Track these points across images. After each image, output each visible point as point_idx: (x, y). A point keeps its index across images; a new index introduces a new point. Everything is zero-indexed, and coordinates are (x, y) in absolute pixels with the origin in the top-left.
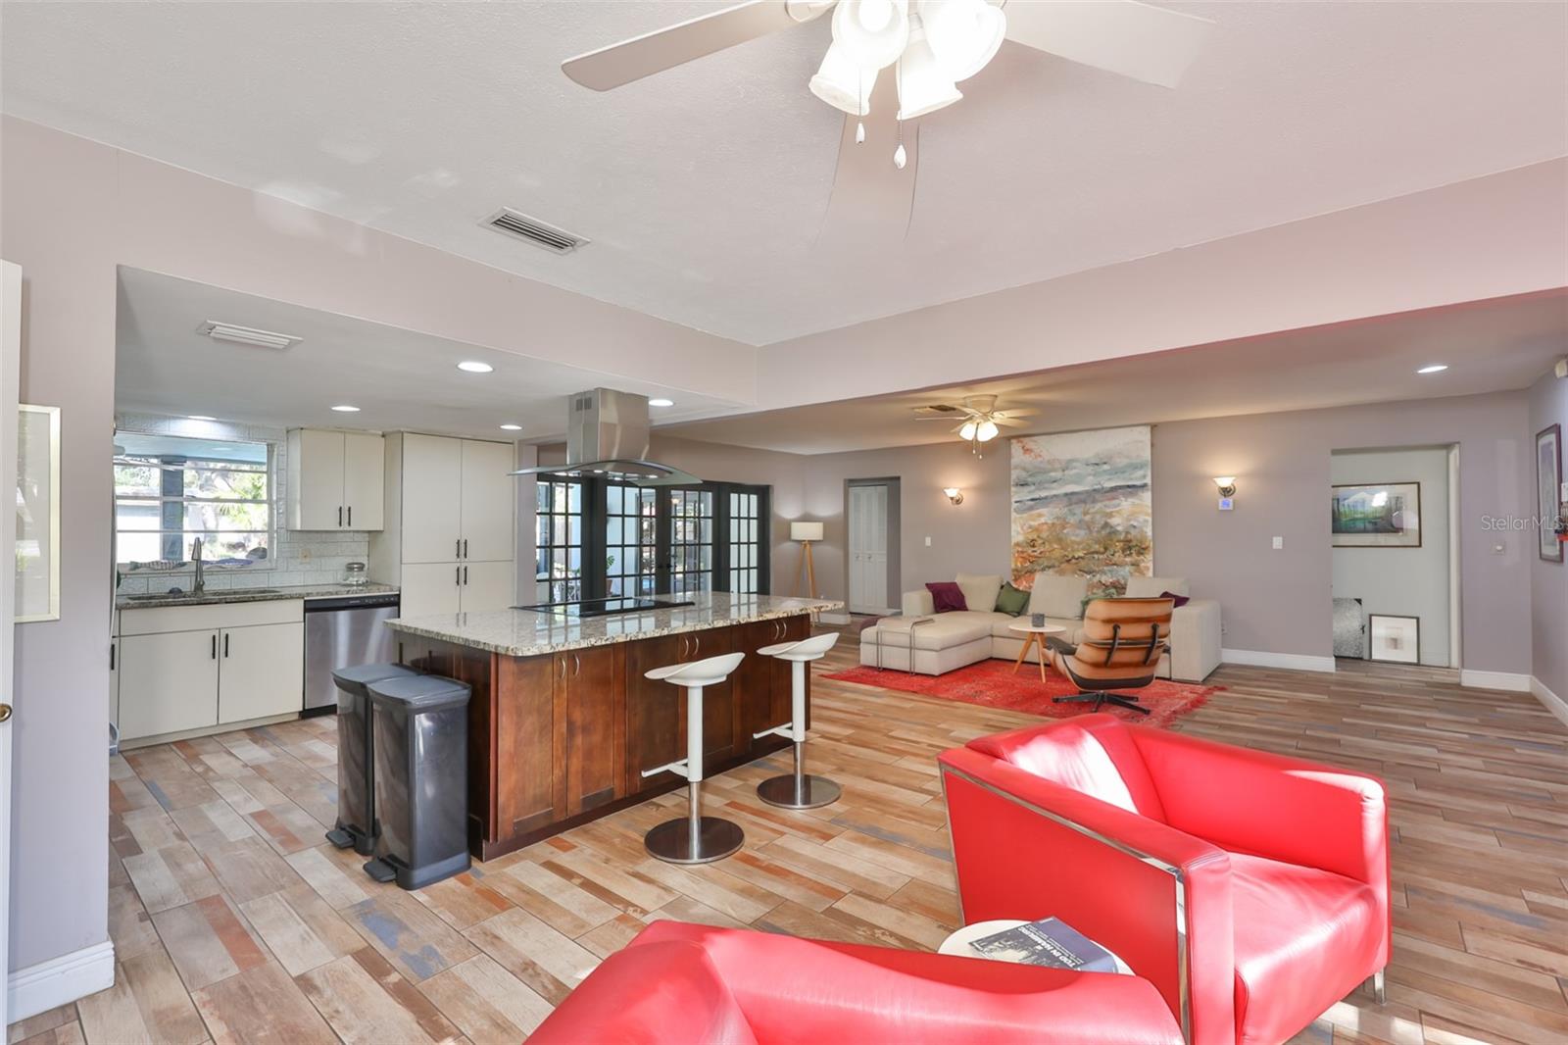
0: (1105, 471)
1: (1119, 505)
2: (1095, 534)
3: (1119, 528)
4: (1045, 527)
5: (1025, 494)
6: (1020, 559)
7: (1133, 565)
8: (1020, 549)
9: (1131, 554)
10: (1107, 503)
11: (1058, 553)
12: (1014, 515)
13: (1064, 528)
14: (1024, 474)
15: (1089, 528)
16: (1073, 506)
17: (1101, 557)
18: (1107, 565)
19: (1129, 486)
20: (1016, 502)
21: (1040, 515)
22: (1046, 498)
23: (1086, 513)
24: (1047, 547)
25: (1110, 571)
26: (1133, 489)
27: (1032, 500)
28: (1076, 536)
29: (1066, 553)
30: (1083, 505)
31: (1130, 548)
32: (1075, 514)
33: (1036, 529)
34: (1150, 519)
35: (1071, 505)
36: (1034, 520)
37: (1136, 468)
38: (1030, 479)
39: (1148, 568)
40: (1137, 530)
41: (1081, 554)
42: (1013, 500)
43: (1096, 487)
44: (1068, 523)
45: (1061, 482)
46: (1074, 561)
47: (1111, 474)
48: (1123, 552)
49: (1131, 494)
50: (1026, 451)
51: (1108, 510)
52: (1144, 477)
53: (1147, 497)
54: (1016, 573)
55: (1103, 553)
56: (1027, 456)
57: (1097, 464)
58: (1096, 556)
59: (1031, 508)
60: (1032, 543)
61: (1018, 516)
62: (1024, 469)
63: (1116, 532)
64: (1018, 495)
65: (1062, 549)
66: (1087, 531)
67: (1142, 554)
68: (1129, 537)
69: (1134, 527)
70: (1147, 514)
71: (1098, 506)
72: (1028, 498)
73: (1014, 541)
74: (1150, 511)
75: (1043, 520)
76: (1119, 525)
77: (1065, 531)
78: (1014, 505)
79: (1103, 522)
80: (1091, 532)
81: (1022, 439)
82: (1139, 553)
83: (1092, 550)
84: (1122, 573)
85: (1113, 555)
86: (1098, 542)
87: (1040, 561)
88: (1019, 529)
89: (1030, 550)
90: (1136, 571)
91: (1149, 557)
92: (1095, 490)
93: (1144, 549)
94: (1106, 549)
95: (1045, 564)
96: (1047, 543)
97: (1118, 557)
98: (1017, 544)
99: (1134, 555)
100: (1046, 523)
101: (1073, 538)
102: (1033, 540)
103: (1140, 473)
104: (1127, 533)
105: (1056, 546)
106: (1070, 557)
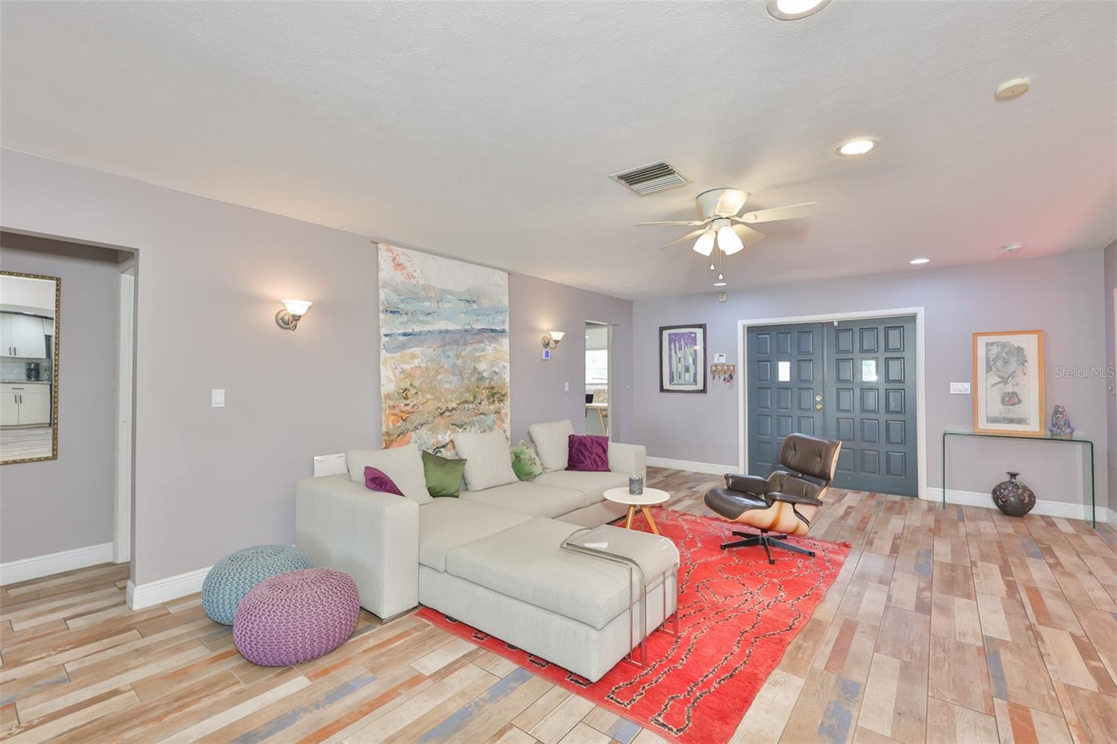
0: (474, 310)
1: (484, 350)
2: (465, 381)
3: (485, 375)
4: (418, 372)
5: (396, 326)
6: (392, 417)
7: (496, 413)
8: (392, 403)
9: (494, 401)
10: (476, 346)
11: (430, 407)
12: (383, 353)
13: (438, 373)
14: (395, 297)
15: (461, 374)
16: (448, 347)
17: (471, 406)
18: (477, 415)
19: (492, 330)
20: (386, 335)
21: (414, 356)
22: (420, 333)
23: (458, 356)
24: (420, 397)
25: (479, 422)
26: (495, 333)
27: (405, 335)
28: (449, 383)
29: (440, 406)
30: (456, 347)
31: (493, 395)
32: (449, 357)
33: (408, 375)
34: (508, 365)
35: (445, 346)
36: (404, 362)
37: (497, 312)
38: (401, 306)
39: (507, 415)
40: (498, 377)
41: (454, 405)
42: (383, 331)
43: (468, 327)
44: (443, 367)
45: (435, 315)
46: (447, 413)
47: (478, 315)
48: (488, 399)
49: (494, 339)
50: (399, 266)
51: (477, 354)
52: (504, 322)
53: (505, 342)
54: (386, 438)
55: (472, 403)
56: (399, 273)
57: (469, 302)
58: (466, 406)
59: (403, 347)
60: (404, 394)
61: (389, 355)
62: (395, 290)
63: (481, 379)
64: (387, 325)
65: (435, 399)
66: (459, 377)
67: (502, 400)
68: (493, 383)
69: (496, 373)
70: (506, 361)
71: (469, 348)
72: (401, 331)
73: (384, 390)
74: (508, 357)
75: (416, 362)
76: (485, 370)
77: (439, 378)
78: (384, 340)
79: (472, 367)
80: (463, 378)
81: (392, 247)
82: (501, 401)
83: (463, 399)
84: (488, 422)
85: (480, 404)
86: (468, 390)
87: (413, 417)
88: (391, 375)
89: (402, 403)
90: (498, 419)
91: (508, 403)
92: (466, 331)
93: (503, 395)
94: (475, 397)
95: (418, 421)
96: (419, 393)
97: (485, 406)
98: (388, 396)
99: (496, 402)
100: (420, 367)
101: (447, 386)
102: (405, 390)
103: (500, 318)
104: (491, 379)
105: (429, 397)
106: (444, 408)
